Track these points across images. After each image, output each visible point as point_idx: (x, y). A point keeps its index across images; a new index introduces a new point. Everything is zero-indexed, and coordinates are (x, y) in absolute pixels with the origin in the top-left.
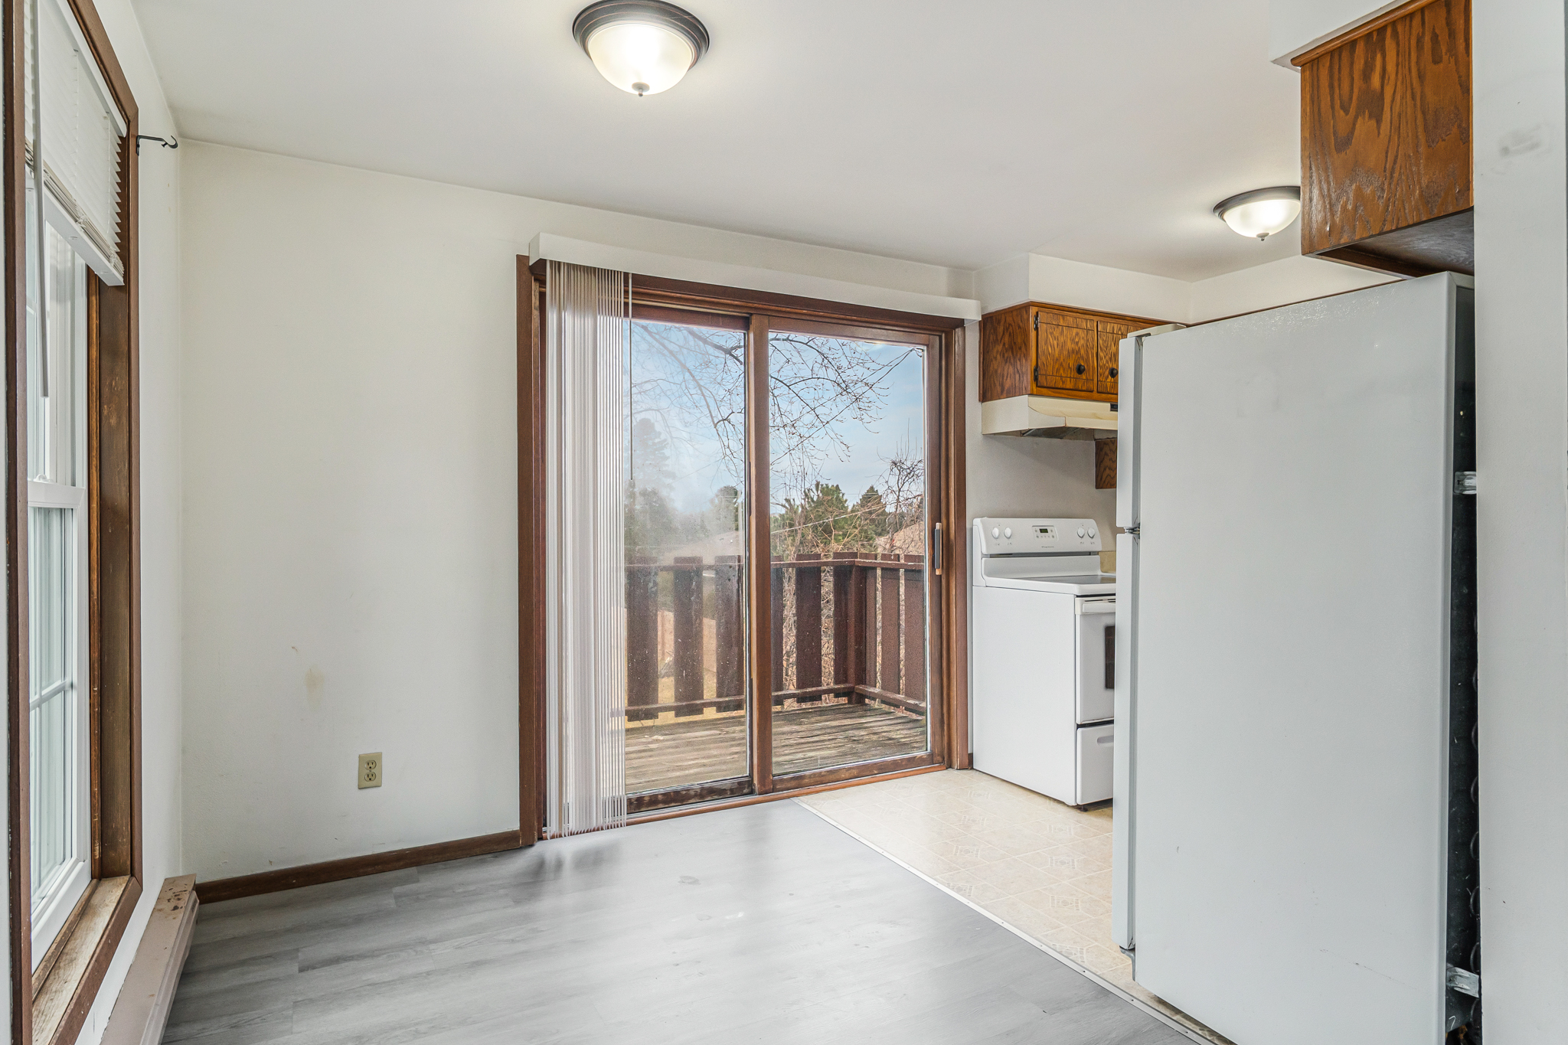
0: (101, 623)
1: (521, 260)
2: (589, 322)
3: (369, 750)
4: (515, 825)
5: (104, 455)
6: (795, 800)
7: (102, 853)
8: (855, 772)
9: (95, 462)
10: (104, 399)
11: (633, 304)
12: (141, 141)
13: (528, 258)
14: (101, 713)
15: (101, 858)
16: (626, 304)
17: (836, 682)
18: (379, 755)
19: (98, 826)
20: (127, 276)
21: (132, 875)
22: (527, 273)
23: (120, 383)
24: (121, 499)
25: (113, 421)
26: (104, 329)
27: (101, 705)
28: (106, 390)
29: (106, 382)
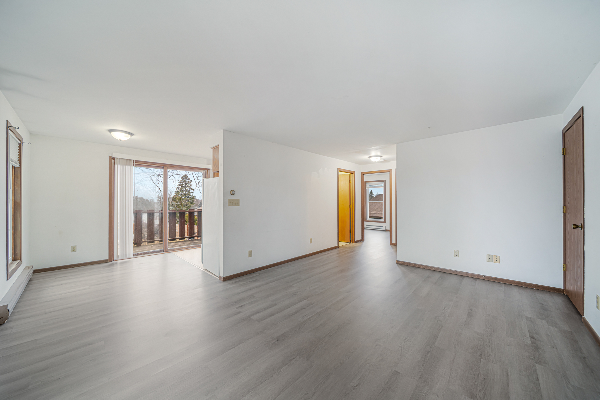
0: (14, 220)
1: (110, 157)
2: (124, 167)
3: (74, 245)
4: (108, 258)
5: (15, 194)
6: (172, 253)
7: (14, 257)
8: (186, 248)
9: (13, 195)
10: (15, 185)
11: (135, 164)
12: (23, 143)
13: (111, 156)
14: (14, 235)
15: (14, 258)
16: (134, 164)
17: (179, 237)
18: (76, 246)
19: (13, 252)
20: (20, 165)
21: (20, 260)
22: (111, 159)
23: (19, 182)
24: (19, 201)
25: (17, 188)
26: (15, 174)
27: (14, 233)
28: (15, 184)
29: (16, 182)
